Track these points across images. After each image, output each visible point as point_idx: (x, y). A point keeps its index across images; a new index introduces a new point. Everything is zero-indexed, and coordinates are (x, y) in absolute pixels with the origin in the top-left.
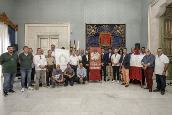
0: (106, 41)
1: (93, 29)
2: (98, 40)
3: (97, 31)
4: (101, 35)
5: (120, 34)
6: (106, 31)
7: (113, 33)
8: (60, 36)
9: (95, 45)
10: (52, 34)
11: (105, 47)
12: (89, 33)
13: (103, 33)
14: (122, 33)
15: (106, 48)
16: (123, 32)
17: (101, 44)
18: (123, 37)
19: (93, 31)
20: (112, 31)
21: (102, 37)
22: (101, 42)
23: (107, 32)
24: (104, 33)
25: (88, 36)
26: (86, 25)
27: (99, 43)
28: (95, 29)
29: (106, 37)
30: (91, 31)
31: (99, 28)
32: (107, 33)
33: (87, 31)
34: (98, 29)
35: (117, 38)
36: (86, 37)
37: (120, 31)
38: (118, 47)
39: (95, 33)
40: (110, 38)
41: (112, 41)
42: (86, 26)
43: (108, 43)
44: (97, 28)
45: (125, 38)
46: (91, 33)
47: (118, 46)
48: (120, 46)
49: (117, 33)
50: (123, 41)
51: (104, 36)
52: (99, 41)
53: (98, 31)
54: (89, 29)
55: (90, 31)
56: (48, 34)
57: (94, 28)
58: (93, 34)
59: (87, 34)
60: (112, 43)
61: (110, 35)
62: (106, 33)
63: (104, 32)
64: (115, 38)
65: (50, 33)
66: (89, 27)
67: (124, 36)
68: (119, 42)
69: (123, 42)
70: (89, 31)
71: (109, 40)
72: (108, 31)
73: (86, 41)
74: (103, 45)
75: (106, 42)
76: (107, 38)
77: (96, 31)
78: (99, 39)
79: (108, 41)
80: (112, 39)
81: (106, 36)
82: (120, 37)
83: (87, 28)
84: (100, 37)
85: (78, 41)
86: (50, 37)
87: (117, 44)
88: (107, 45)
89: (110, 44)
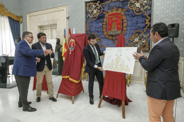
0: (114, 25)
1: (95, 8)
2: (103, 25)
3: (101, 12)
4: (106, 16)
5: (142, 9)
6: (115, 8)
7: (127, 11)
8: (58, 24)
9: (98, 32)
10: (50, 22)
11: (112, 36)
12: (90, 16)
13: (110, 13)
14: (146, 7)
15: (114, 38)
16: (146, 5)
17: (106, 31)
18: (146, 14)
19: (95, 11)
20: (126, 7)
21: (109, 20)
22: (106, 29)
23: (117, 10)
24: (113, 13)
25: (88, 20)
26: (86, 4)
27: (104, 30)
28: (99, 8)
29: (114, 19)
30: (93, 12)
31: (103, 6)
32: (117, 12)
33: (87, 13)
34: (103, 8)
35: (136, 17)
36: (86, 22)
37: (141, 4)
38: (137, 34)
39: (98, 14)
40: (123, 20)
41: (125, 25)
42: (86, 6)
43: (118, 29)
44: (102, 5)
45: (150, 15)
46: (92, 15)
47: (136, 33)
48: (139, 33)
49: (134, 9)
50: (146, 23)
51: (111, 18)
52: (105, 27)
53: (103, 11)
54: (90, 9)
55: (91, 12)
56: (46, 24)
57: (97, 6)
58: (95, 16)
59: (87, 17)
60: (125, 29)
61: (123, 13)
62: (114, 12)
63: (112, 11)
64: (131, 18)
65: (48, 21)
66: (90, 6)
67: (148, 12)
68: (139, 25)
69: (146, 25)
70: (89, 13)
71: (120, 24)
72: (119, 7)
73: (86, 29)
74: (110, 33)
75: (116, 26)
76: (116, 21)
77: (99, 11)
78: (104, 23)
79: (119, 26)
80: (125, 21)
81: (116, 17)
82: (140, 15)
83: (87, 9)
84: (105, 20)
85: (74, 28)
86: (50, 27)
87: (134, 30)
88: (116, 31)
89: (122, 30)
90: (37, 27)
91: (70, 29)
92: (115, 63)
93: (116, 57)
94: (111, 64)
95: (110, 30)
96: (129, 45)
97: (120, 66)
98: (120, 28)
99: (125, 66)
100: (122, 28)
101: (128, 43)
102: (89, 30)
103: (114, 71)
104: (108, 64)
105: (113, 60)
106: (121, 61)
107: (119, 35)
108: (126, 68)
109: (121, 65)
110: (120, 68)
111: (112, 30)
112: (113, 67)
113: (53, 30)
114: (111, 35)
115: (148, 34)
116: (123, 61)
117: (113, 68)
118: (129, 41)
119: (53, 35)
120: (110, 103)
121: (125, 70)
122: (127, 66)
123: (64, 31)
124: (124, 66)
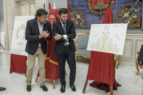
9: (82, 7)
11: (98, 10)
15: (100, 13)
17: (92, 5)
27: (89, 4)
38: (126, 9)
43: (105, 3)
47: (126, 7)
48: (129, 7)
52: (89, 0)
60: (112, 2)
73: (68, 3)
74: (96, 7)
85: (55, 3)
86: (28, 2)
87: (123, 3)
88: (103, 5)
89: (110, 3)
90: (14, 2)
91: (50, 4)
92: (102, 42)
93: (103, 35)
94: (97, 43)
95: (96, 4)
96: (117, 20)
97: (107, 46)
98: (107, 2)
99: (114, 46)
100: (110, 2)
101: (116, 19)
102: (72, 4)
103: (101, 51)
104: (94, 44)
105: (99, 39)
106: (109, 40)
107: (106, 9)
108: (114, 48)
109: (108, 44)
110: (108, 48)
111: (97, 4)
112: (99, 46)
113: (31, 5)
114: (96, 10)
115: (140, 8)
116: (111, 40)
117: (99, 48)
118: (117, 16)
119: (31, 10)
120: (98, 89)
121: (113, 50)
122: (116, 46)
123: (43, 6)
124: (112, 45)
